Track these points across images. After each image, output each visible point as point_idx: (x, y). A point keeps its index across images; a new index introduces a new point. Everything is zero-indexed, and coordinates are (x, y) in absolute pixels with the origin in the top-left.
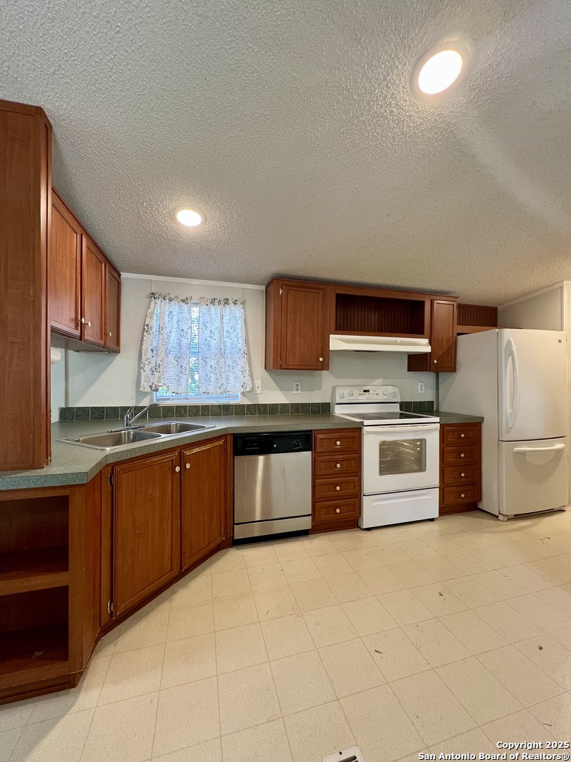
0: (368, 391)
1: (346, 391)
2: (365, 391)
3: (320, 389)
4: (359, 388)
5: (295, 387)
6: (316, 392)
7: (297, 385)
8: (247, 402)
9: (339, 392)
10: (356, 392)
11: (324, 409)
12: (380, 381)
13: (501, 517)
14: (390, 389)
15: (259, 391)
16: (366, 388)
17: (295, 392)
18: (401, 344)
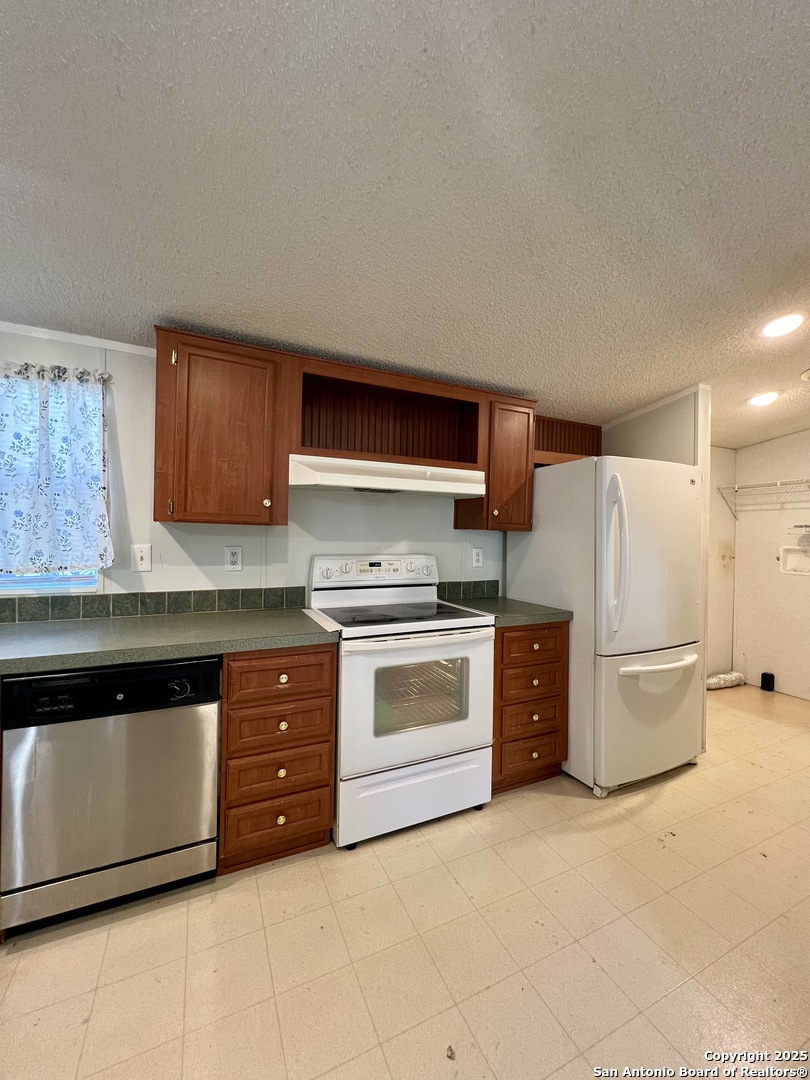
0: (379, 564)
1: (334, 565)
2: (372, 565)
3: (285, 561)
4: (362, 558)
5: (228, 557)
6: (274, 568)
7: (234, 554)
8: (113, 588)
9: (320, 565)
10: (354, 565)
11: (291, 601)
12: (403, 546)
13: (597, 791)
14: (420, 561)
15: (144, 566)
16: (374, 559)
17: (231, 567)
18: (433, 478)
